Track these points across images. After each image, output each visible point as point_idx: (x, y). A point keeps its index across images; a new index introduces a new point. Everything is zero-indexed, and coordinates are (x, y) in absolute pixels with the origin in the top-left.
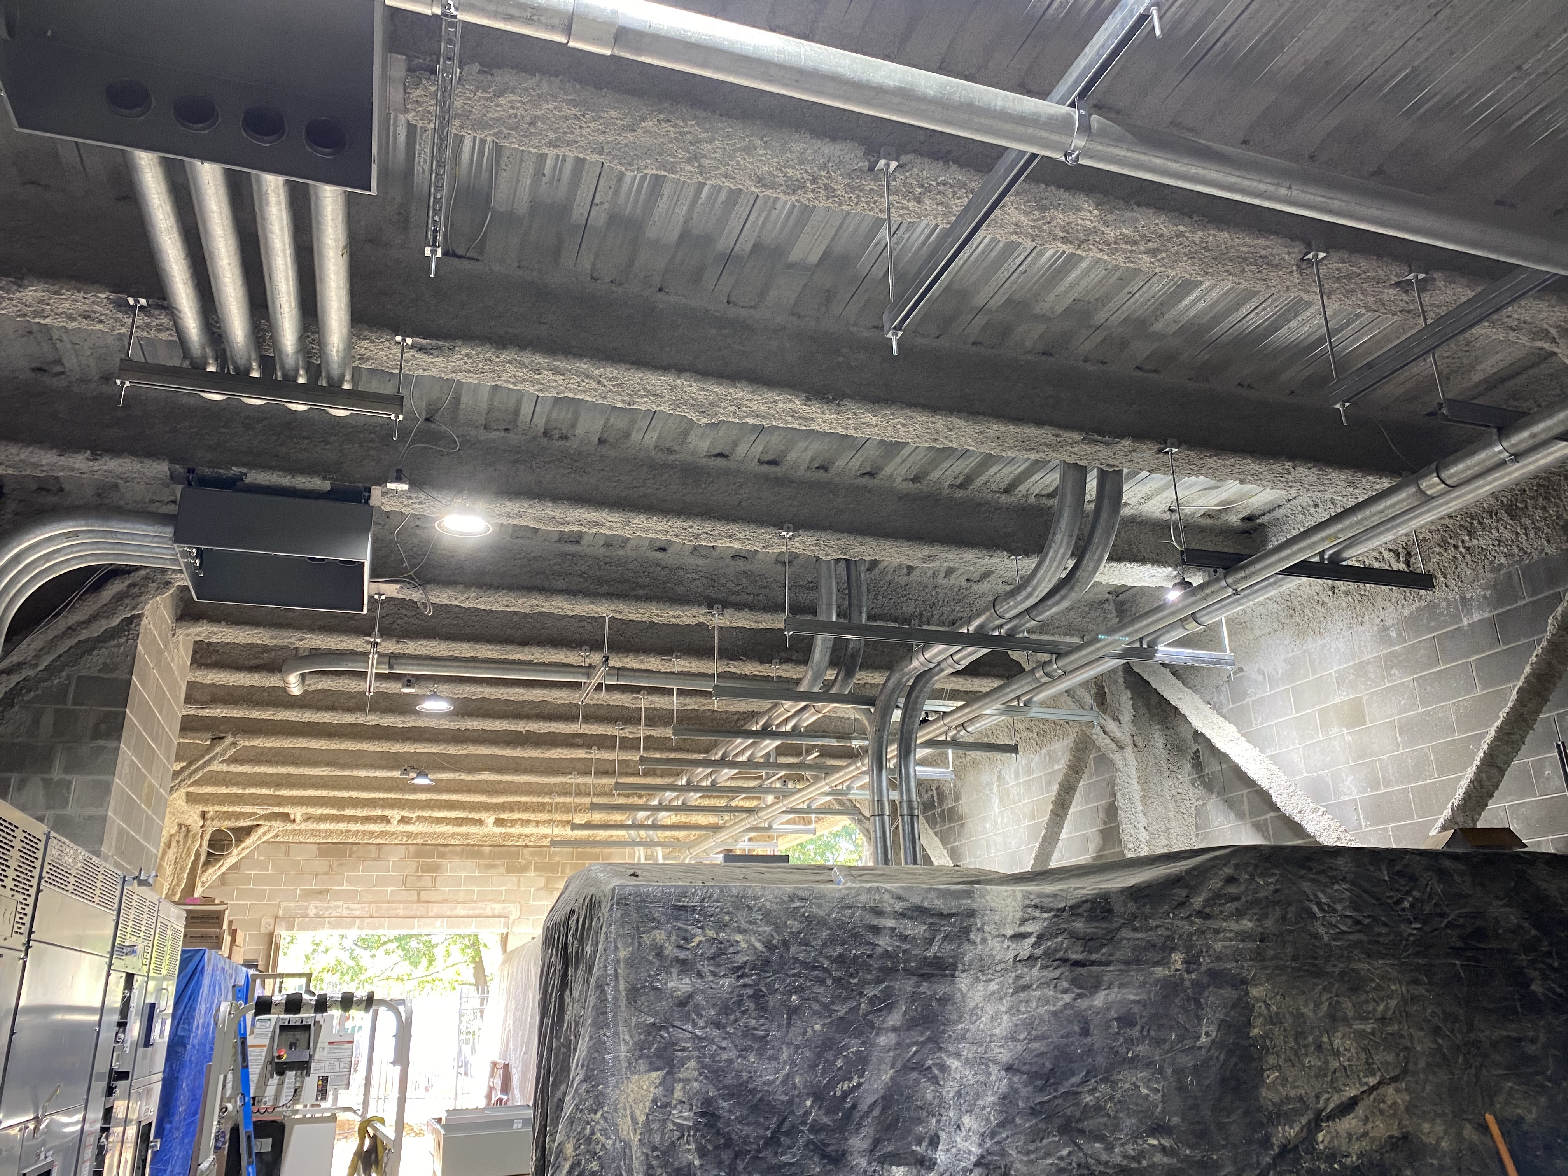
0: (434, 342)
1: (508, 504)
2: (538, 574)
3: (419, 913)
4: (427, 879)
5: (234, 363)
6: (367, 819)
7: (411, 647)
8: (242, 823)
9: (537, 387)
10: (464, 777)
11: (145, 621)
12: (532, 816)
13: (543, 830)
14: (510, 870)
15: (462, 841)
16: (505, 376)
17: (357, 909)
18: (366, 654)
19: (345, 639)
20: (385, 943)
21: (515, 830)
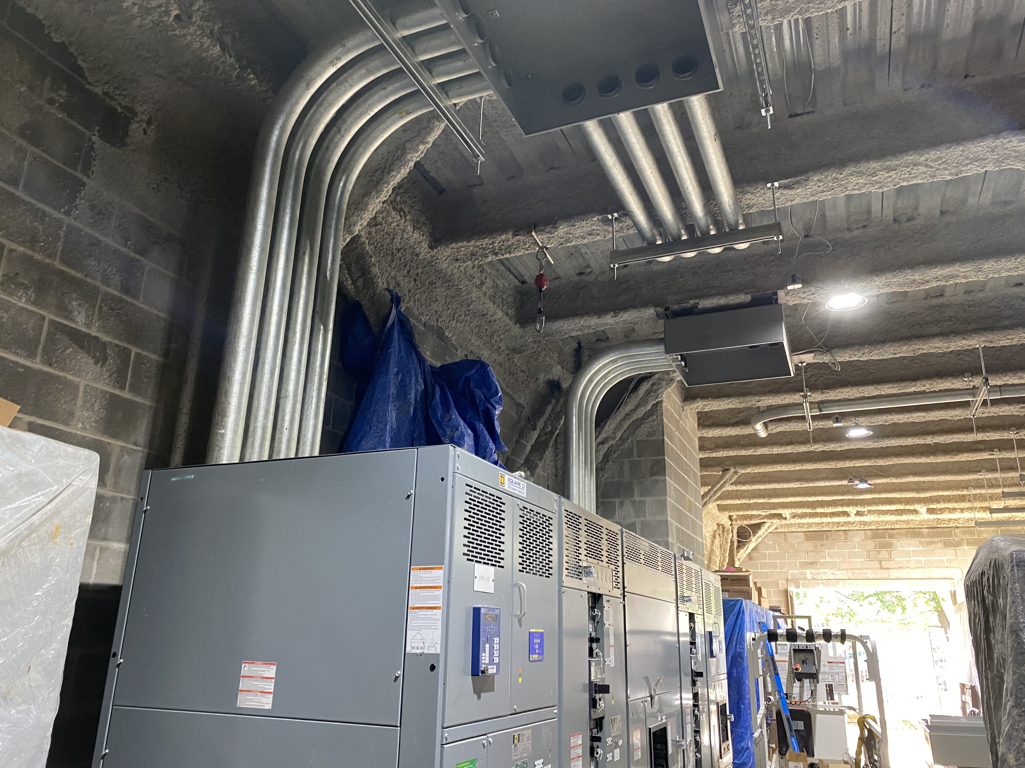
0: (794, 179)
1: (876, 279)
2: (913, 326)
3: (883, 576)
4: (884, 554)
5: (671, 234)
6: (833, 515)
7: (833, 395)
8: (754, 522)
9: (876, 187)
10: (894, 480)
11: (664, 404)
12: (956, 505)
13: (967, 515)
14: (947, 545)
15: (904, 526)
16: (850, 187)
17: (840, 574)
18: (801, 404)
19: (787, 396)
20: (867, 597)
21: (946, 516)
